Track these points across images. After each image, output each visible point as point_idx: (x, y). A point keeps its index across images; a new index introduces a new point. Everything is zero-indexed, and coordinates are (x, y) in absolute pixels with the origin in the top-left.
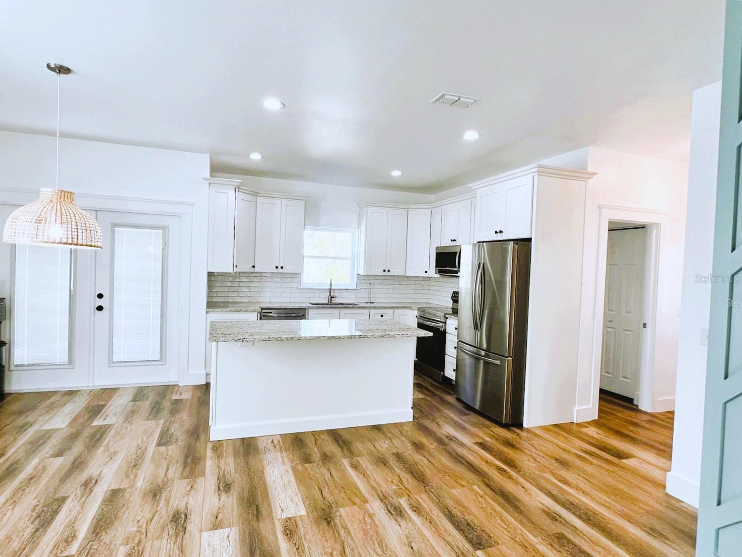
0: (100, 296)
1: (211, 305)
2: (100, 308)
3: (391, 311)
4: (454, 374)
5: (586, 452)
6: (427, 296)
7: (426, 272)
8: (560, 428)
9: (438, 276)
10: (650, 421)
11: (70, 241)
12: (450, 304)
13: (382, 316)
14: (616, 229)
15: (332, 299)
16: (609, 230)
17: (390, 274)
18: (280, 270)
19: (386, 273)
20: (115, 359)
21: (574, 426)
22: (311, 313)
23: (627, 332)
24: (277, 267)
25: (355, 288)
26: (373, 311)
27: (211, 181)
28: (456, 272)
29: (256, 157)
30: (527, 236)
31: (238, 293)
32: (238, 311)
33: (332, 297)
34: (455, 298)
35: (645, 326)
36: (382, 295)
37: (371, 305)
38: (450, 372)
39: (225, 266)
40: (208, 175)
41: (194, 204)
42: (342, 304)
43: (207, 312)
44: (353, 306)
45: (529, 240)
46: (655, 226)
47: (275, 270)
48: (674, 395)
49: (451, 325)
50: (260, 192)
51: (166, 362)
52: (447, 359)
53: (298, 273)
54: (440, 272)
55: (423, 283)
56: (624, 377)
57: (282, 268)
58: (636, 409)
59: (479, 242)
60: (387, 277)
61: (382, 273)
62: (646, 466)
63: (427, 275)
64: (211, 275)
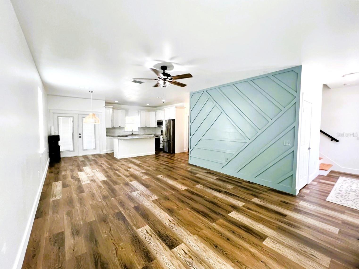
0: (80, 134)
2: (80, 137)
4: (162, 147)
6: (155, 132)
9: (158, 127)
12: (161, 133)
18: (120, 127)
19: (146, 127)
25: (138, 130)
27: (106, 107)
28: (162, 126)
29: (116, 101)
33: (133, 133)
34: (162, 132)
38: (161, 147)
39: (110, 126)
40: (105, 105)
42: (135, 134)
45: (175, 120)
47: (119, 127)
49: (161, 137)
50: (115, 108)
51: (96, 149)
52: (161, 144)
53: (124, 128)
54: (158, 126)
55: (154, 129)
59: (166, 120)
63: (155, 127)
64: (107, 128)
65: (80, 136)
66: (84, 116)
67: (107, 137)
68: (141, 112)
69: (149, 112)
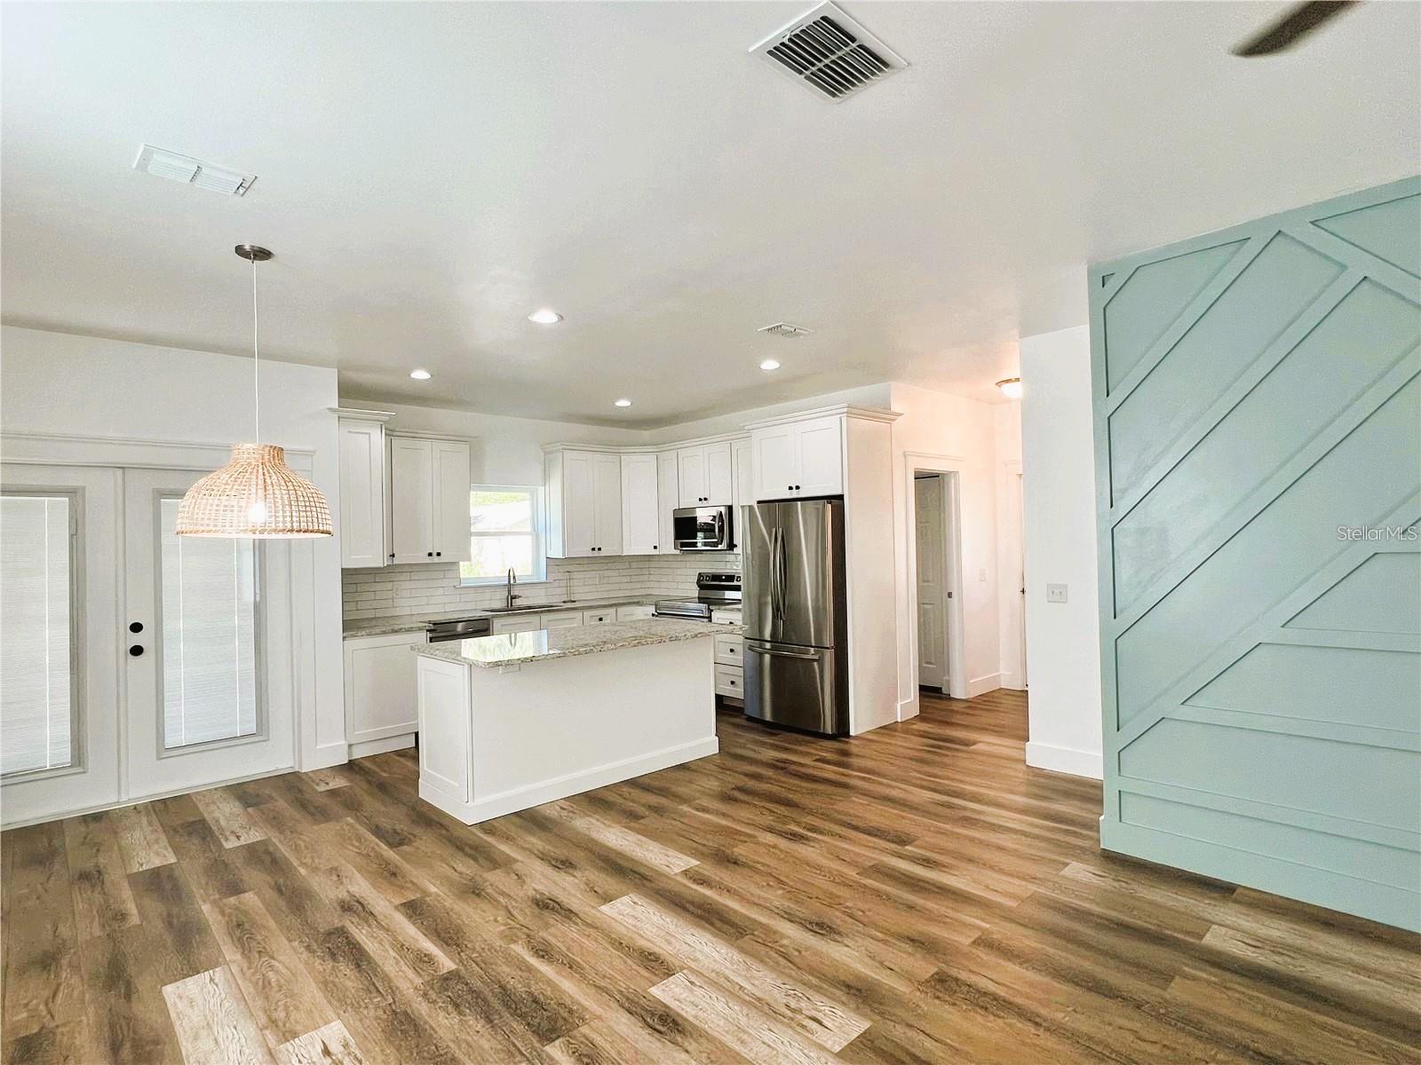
1: (351, 626)
2: (137, 651)
3: (612, 610)
5: (933, 746)
7: (655, 547)
8: (888, 730)
9: (678, 552)
10: (970, 707)
11: (281, 526)
12: (696, 592)
13: (601, 619)
14: (921, 477)
15: (513, 600)
16: (916, 478)
17: (602, 553)
18: (436, 559)
19: (596, 553)
20: (170, 742)
21: (900, 725)
22: (497, 624)
23: (925, 606)
24: (430, 555)
25: (544, 580)
26: (587, 614)
27: (342, 414)
29: (420, 375)
30: (838, 492)
31: (355, 604)
32: (396, 632)
33: (513, 598)
35: (950, 595)
36: (587, 588)
37: (570, 606)
38: (724, 687)
39: (373, 558)
40: (335, 405)
41: (315, 452)
42: (530, 608)
43: (344, 638)
44: (549, 609)
45: (843, 496)
46: (952, 475)
47: (428, 560)
48: (997, 670)
50: (397, 429)
51: (269, 735)
53: (455, 563)
54: (680, 546)
56: (927, 663)
57: (439, 554)
58: (949, 698)
59: (759, 502)
60: (599, 561)
61: (591, 554)
62: (996, 747)
63: (657, 552)
64: (346, 572)
65: (136, 639)
66: (171, 482)
67: (351, 643)
68: (568, 454)
69: (616, 458)
